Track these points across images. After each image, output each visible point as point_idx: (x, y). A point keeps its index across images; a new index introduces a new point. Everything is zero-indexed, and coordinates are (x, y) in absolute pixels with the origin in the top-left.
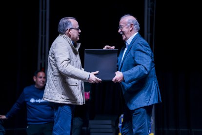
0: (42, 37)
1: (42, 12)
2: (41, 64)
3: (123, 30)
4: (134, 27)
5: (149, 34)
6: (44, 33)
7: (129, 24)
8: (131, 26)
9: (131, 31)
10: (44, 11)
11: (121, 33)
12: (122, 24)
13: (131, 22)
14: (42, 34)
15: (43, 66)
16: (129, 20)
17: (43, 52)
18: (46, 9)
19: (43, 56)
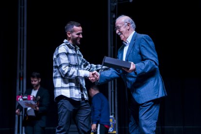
0: (20, 51)
1: (21, 29)
2: (20, 74)
3: (121, 30)
4: (131, 25)
5: (112, 47)
6: (22, 47)
7: (126, 24)
8: (128, 25)
9: (128, 30)
10: (22, 28)
11: (119, 34)
12: (119, 25)
13: (127, 21)
14: (21, 48)
15: (22, 75)
16: (125, 20)
17: (22, 63)
18: (23, 26)
19: (22, 66)
